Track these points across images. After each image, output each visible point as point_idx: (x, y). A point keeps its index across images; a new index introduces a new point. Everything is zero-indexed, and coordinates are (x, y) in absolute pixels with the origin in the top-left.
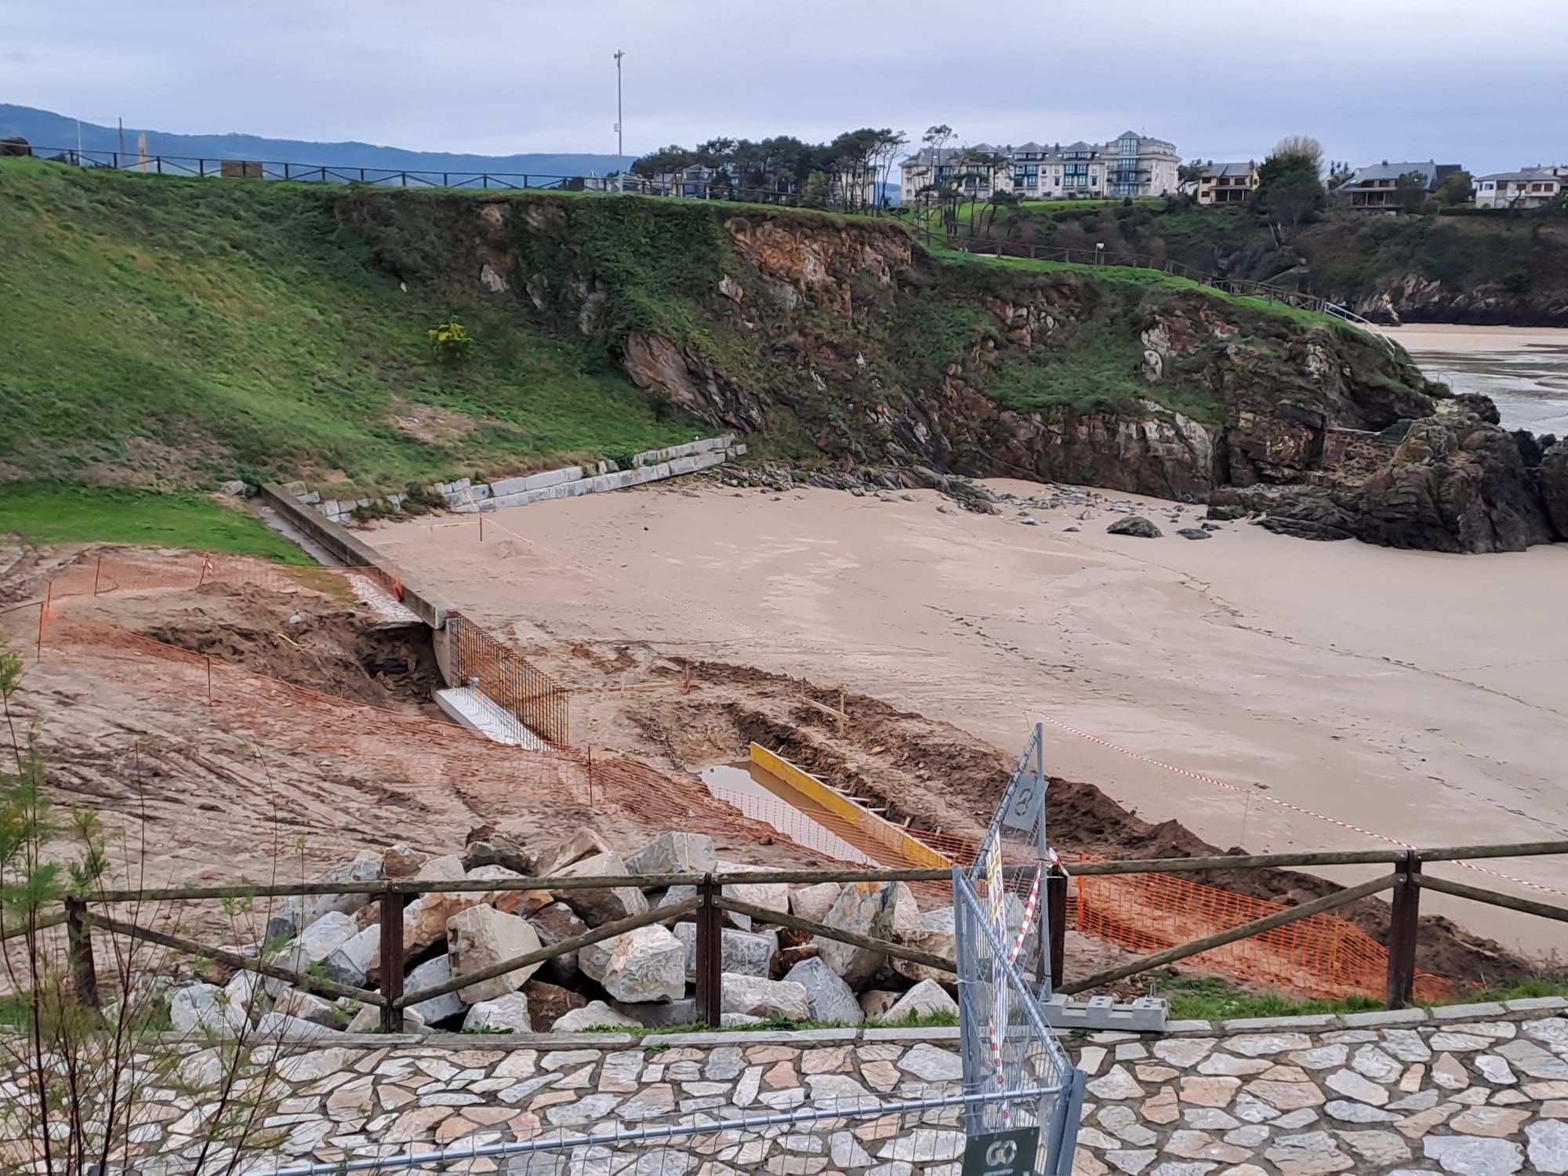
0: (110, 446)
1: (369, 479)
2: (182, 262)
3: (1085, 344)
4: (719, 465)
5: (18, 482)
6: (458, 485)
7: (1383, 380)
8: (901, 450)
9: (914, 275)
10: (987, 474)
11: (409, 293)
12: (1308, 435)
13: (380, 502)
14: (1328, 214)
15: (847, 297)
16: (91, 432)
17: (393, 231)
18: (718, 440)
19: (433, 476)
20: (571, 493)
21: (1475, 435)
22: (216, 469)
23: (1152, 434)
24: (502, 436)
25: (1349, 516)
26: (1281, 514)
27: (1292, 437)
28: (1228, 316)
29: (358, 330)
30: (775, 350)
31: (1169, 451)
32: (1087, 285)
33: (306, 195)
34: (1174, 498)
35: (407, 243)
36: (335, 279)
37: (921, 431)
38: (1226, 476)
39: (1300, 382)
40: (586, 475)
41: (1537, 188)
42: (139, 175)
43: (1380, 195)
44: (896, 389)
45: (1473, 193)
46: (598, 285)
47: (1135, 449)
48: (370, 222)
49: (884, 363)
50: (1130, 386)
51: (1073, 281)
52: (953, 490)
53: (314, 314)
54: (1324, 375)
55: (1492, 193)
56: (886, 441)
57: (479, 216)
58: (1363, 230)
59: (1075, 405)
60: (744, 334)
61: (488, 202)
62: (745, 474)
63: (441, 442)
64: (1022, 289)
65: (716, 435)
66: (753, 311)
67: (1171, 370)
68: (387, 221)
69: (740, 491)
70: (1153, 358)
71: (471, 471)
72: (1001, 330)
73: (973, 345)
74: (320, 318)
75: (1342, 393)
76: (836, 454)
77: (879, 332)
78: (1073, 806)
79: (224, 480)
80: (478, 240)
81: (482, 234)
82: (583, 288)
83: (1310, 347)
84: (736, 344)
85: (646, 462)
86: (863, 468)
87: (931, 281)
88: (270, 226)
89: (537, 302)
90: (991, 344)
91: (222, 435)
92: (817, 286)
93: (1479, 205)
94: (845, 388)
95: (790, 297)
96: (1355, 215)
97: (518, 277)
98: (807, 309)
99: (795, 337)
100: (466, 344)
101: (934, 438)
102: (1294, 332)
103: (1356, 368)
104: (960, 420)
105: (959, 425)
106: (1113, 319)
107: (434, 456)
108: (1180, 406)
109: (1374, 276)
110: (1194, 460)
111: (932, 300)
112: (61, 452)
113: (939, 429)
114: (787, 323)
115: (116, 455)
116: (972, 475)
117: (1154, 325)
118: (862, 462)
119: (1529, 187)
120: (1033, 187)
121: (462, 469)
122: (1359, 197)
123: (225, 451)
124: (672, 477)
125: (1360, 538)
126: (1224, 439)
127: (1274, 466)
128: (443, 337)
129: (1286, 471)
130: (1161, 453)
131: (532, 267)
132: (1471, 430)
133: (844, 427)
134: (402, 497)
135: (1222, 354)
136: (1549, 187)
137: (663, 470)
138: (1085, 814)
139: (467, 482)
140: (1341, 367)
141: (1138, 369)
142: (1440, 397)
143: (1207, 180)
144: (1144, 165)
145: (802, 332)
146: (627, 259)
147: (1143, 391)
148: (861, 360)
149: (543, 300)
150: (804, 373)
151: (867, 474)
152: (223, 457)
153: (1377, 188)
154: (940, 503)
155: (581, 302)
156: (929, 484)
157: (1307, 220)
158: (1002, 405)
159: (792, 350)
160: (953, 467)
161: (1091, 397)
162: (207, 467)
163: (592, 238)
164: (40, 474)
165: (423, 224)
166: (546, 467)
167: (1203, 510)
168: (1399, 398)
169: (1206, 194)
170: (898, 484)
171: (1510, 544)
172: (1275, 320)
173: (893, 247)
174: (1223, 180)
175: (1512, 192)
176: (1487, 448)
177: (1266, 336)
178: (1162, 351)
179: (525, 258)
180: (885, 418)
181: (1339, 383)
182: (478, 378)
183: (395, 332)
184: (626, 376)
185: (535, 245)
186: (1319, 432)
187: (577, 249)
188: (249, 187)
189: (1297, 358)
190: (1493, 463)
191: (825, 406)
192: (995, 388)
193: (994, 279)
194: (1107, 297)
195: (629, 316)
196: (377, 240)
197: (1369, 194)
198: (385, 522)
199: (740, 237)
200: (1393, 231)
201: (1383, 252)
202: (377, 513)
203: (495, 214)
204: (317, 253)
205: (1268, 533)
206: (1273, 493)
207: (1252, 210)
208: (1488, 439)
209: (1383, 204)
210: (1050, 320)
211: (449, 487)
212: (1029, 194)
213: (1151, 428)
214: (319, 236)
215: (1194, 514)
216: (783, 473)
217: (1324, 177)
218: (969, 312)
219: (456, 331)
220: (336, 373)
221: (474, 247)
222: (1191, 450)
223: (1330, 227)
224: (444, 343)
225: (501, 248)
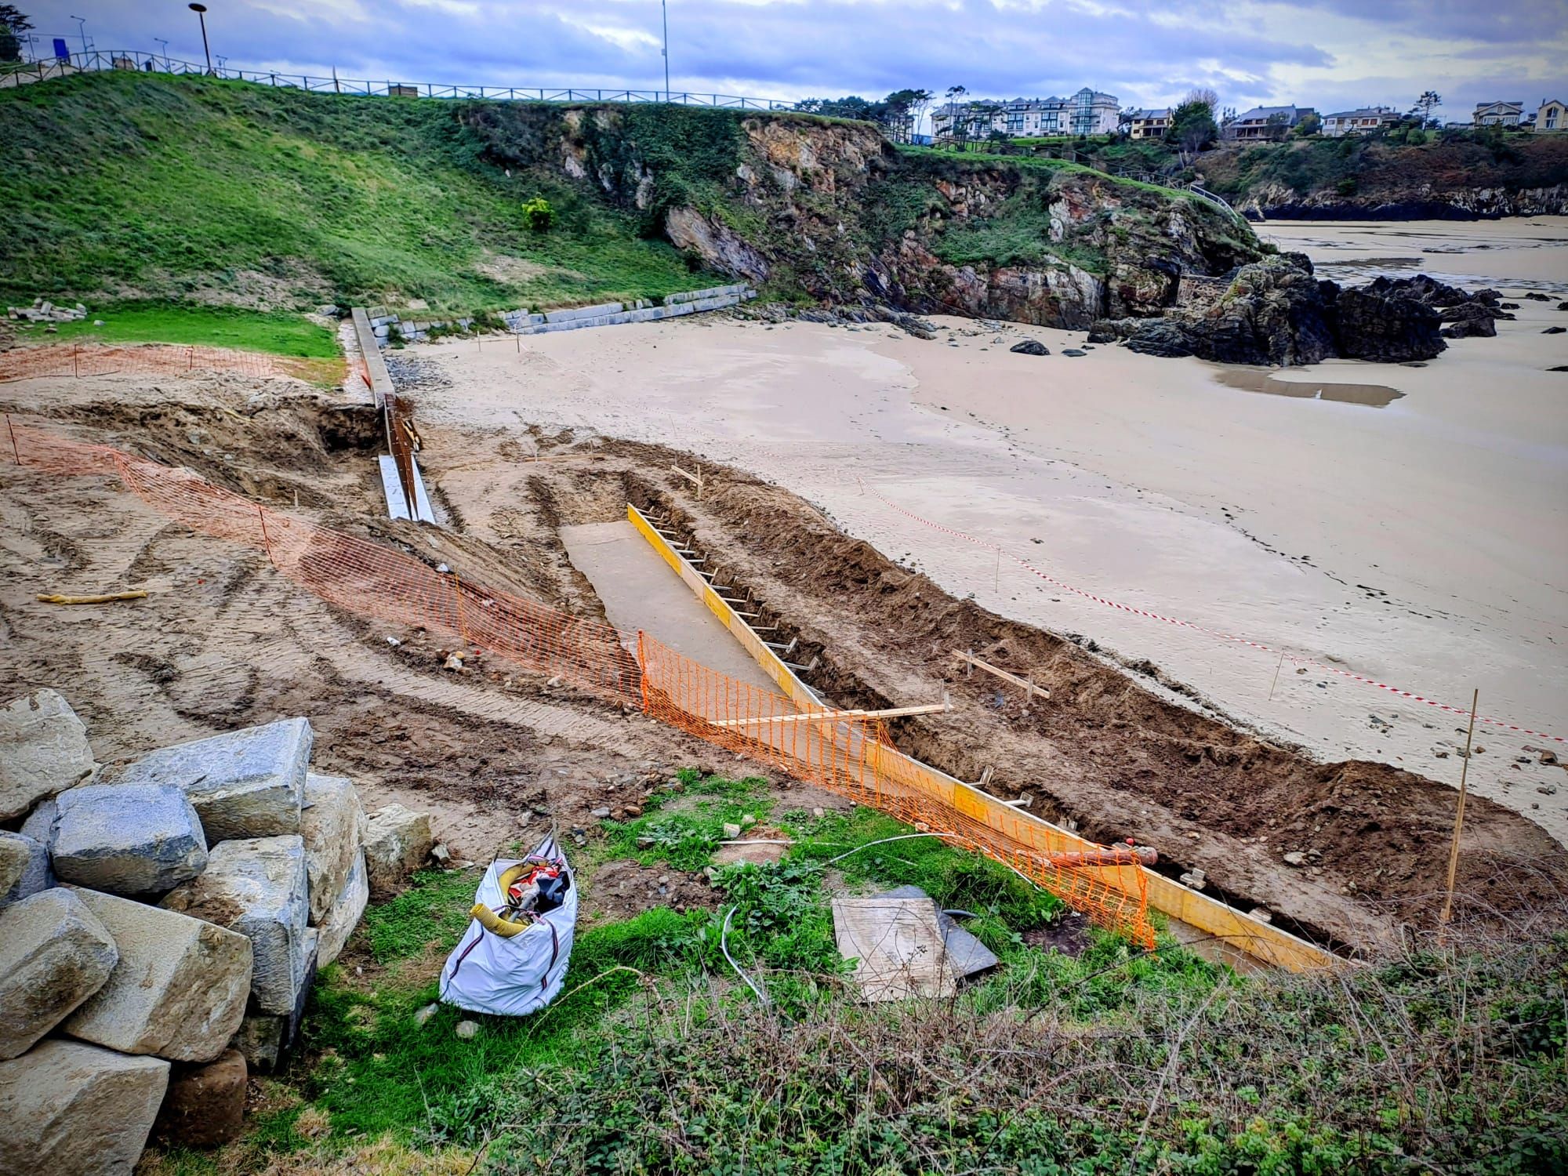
0: (223, 276)
1: (443, 307)
2: (339, 152)
3: (1008, 214)
4: (734, 305)
5: (137, 301)
6: (517, 313)
7: (1225, 239)
8: (868, 294)
9: (882, 163)
10: (931, 312)
11: (512, 177)
12: (1166, 280)
13: (450, 324)
14: (1220, 143)
15: (832, 179)
16: (209, 266)
17: (499, 131)
18: (734, 288)
19: (496, 306)
20: (612, 322)
21: (1287, 277)
22: (316, 296)
23: (1052, 281)
24: (565, 280)
25: (1191, 339)
26: (1141, 338)
27: (1156, 281)
28: (1114, 192)
29: (469, 204)
30: (778, 220)
31: (1064, 294)
32: (1010, 170)
33: (440, 107)
34: (1066, 328)
35: (508, 140)
36: (456, 166)
37: (883, 280)
38: (1106, 311)
39: (1164, 240)
40: (625, 309)
41: (1365, 122)
42: (322, 93)
43: (1255, 130)
44: (865, 249)
45: (1320, 128)
46: (649, 171)
47: (1039, 292)
48: (483, 125)
49: (856, 229)
50: (1038, 245)
51: (1001, 167)
52: (903, 323)
53: (437, 191)
54: (1182, 236)
55: (1334, 126)
56: (856, 287)
57: (562, 120)
58: (1243, 154)
59: (998, 259)
60: (755, 208)
61: (568, 109)
62: (751, 311)
63: (513, 283)
64: (963, 172)
65: (734, 283)
66: (762, 190)
67: (1071, 234)
68: (495, 124)
69: (745, 323)
70: (1056, 224)
71: (530, 304)
72: (945, 205)
73: (924, 215)
74: (441, 194)
75: (1195, 250)
76: (821, 296)
77: (855, 206)
78: (845, 560)
79: (319, 304)
80: (562, 138)
81: (566, 133)
82: (637, 174)
83: (1172, 215)
84: (749, 215)
85: (675, 301)
86: (839, 307)
87: (895, 168)
88: (412, 129)
89: (606, 184)
90: (938, 215)
91: (326, 272)
92: (810, 172)
93: (1325, 134)
94: (828, 247)
95: (788, 180)
96: (1237, 143)
97: (592, 166)
98: (802, 188)
99: (793, 211)
100: (548, 215)
101: (893, 285)
102: (1161, 202)
103: (1207, 231)
104: (913, 271)
105: (912, 275)
106: (1030, 195)
107: (504, 293)
108: (1074, 260)
109: (1248, 186)
110: (1082, 300)
111: (895, 181)
112: (177, 279)
113: (897, 279)
114: (788, 200)
115: (225, 283)
116: (919, 312)
117: (1058, 199)
118: (839, 303)
119: (1360, 122)
120: (1020, 129)
121: (525, 301)
122: (1241, 132)
123: (326, 283)
124: (695, 312)
125: (1199, 356)
126: (1106, 284)
127: (1142, 304)
128: (530, 209)
129: (1150, 308)
130: (1058, 295)
131: (602, 160)
132: (1285, 273)
133: (826, 276)
134: (469, 321)
135: (1107, 221)
136: (1374, 121)
137: (688, 307)
138: (853, 567)
139: (526, 311)
140: (1196, 230)
141: (1044, 235)
142: (1268, 253)
143: (1138, 122)
144: (1095, 112)
145: (798, 206)
146: (668, 152)
147: (1047, 248)
148: (841, 228)
149: (610, 182)
150: (799, 237)
151: (841, 312)
152: (323, 287)
153: (1254, 125)
154: (892, 332)
155: (637, 184)
156: (887, 319)
157: (1205, 147)
158: (943, 258)
159: (789, 220)
160: (906, 306)
161: (1010, 254)
162: (307, 295)
163: (643, 135)
164: (156, 295)
165: (521, 126)
166: (593, 302)
167: (1086, 334)
168: (1238, 254)
169: (1136, 132)
170: (863, 319)
171: (1307, 359)
172: (1148, 194)
173: (867, 142)
174: (1149, 122)
175: (1347, 126)
176: (1295, 287)
177: (1141, 205)
178: (1064, 219)
179: (596, 151)
180: (856, 272)
181: (1194, 242)
182: (557, 239)
183: (499, 206)
184: (668, 240)
185: (603, 141)
186: (1176, 280)
187: (633, 144)
188: (401, 102)
189: (1163, 222)
190: (1298, 296)
191: (814, 262)
192: (939, 247)
193: (942, 166)
194: (1026, 179)
195: (668, 194)
196: (488, 137)
197: (1247, 129)
198: (453, 339)
199: (753, 134)
200: (1263, 154)
201: (1255, 170)
202: (446, 331)
203: (574, 119)
204: (445, 148)
205: (1130, 352)
206: (1137, 324)
207: (1168, 141)
208: (1296, 280)
209: (1259, 136)
210: (982, 197)
211: (510, 315)
212: (1017, 134)
213: (1052, 276)
214: (447, 135)
215: (1078, 338)
216: (780, 310)
217: (1219, 118)
218: (922, 191)
219: (541, 205)
220: (442, 232)
221: (559, 144)
222: (1080, 292)
223: (1219, 152)
224: (532, 213)
225: (579, 144)
